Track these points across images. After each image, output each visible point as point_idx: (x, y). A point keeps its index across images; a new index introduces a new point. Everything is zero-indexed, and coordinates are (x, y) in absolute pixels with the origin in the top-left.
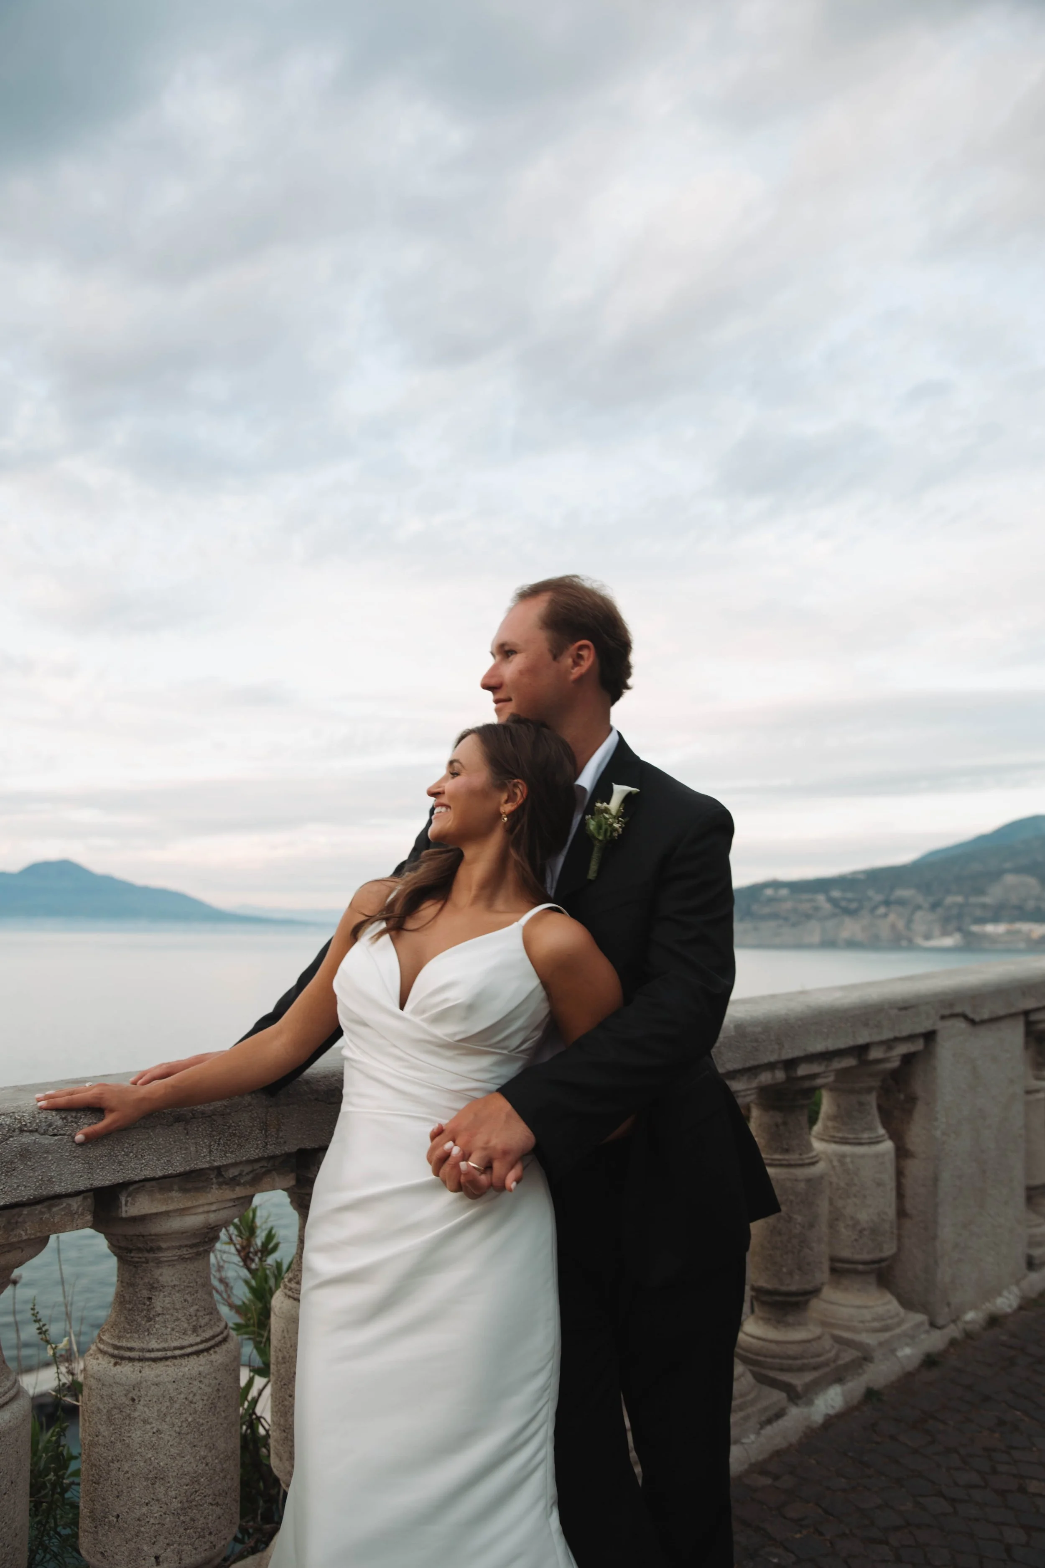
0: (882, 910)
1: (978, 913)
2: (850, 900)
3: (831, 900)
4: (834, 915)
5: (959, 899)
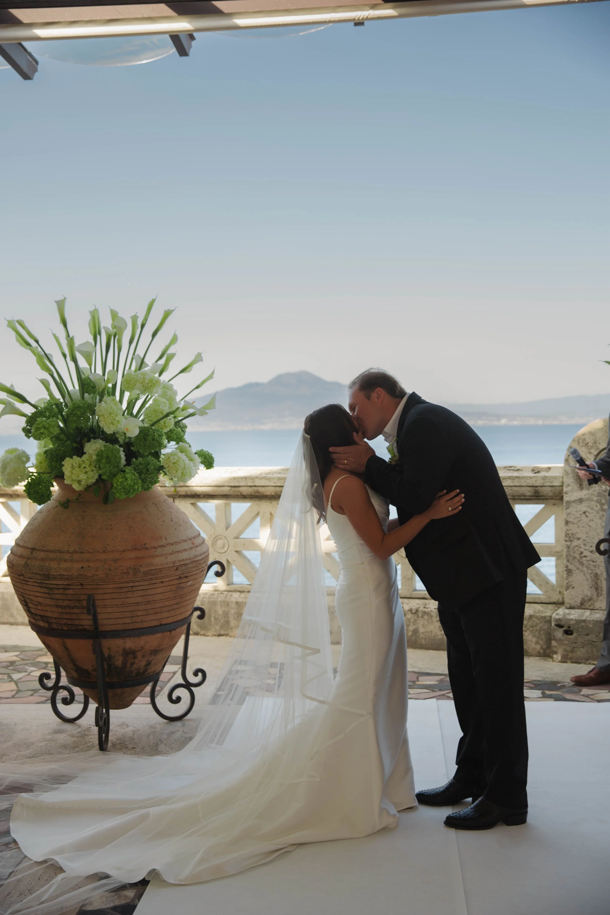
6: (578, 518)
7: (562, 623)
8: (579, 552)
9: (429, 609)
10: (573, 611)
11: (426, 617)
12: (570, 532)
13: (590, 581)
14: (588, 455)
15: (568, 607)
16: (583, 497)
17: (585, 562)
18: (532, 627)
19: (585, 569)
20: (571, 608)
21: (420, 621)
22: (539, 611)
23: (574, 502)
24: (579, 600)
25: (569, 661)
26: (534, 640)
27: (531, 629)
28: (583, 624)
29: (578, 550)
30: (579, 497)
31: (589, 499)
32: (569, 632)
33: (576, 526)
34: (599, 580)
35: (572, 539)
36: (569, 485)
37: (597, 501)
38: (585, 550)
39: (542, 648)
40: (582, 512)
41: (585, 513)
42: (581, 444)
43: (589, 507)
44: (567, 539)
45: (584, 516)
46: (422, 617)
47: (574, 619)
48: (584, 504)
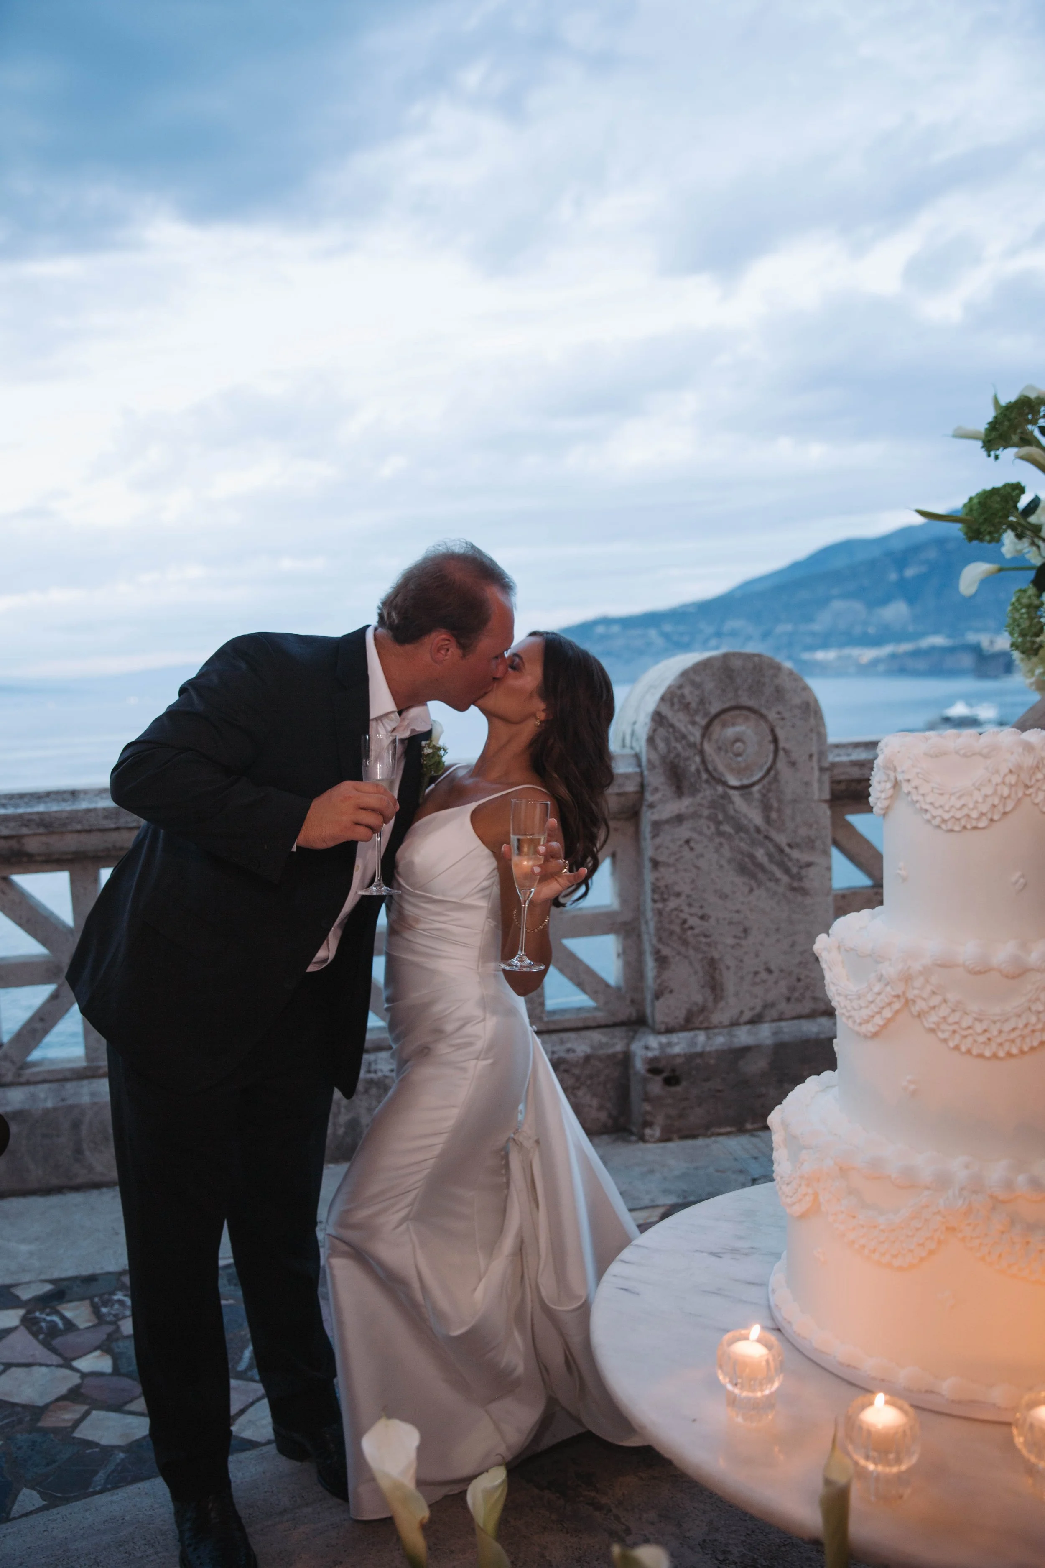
1: (807, 641)
2: (681, 634)
5: (789, 627)
6: (675, 854)
7: (661, 1065)
8: (679, 921)
9: (380, 1074)
10: (674, 1038)
11: (374, 1091)
12: (661, 884)
13: (701, 974)
14: (690, 727)
15: (663, 1030)
16: (683, 810)
17: (691, 940)
18: (591, 1077)
19: (691, 952)
20: (669, 1031)
21: (361, 1100)
22: (601, 1045)
23: (667, 821)
24: (681, 1014)
25: (675, 1136)
26: (595, 1103)
27: (589, 1082)
28: (699, 1061)
29: (677, 916)
30: (676, 812)
31: (695, 815)
32: (671, 1081)
33: (672, 870)
34: (717, 972)
35: (666, 896)
36: (656, 790)
37: (709, 818)
38: (691, 915)
39: (610, 1116)
40: (681, 842)
41: (687, 842)
42: (676, 707)
43: (694, 829)
44: (656, 897)
45: (686, 848)
46: (366, 1091)
47: (682, 1052)
48: (688, 824)
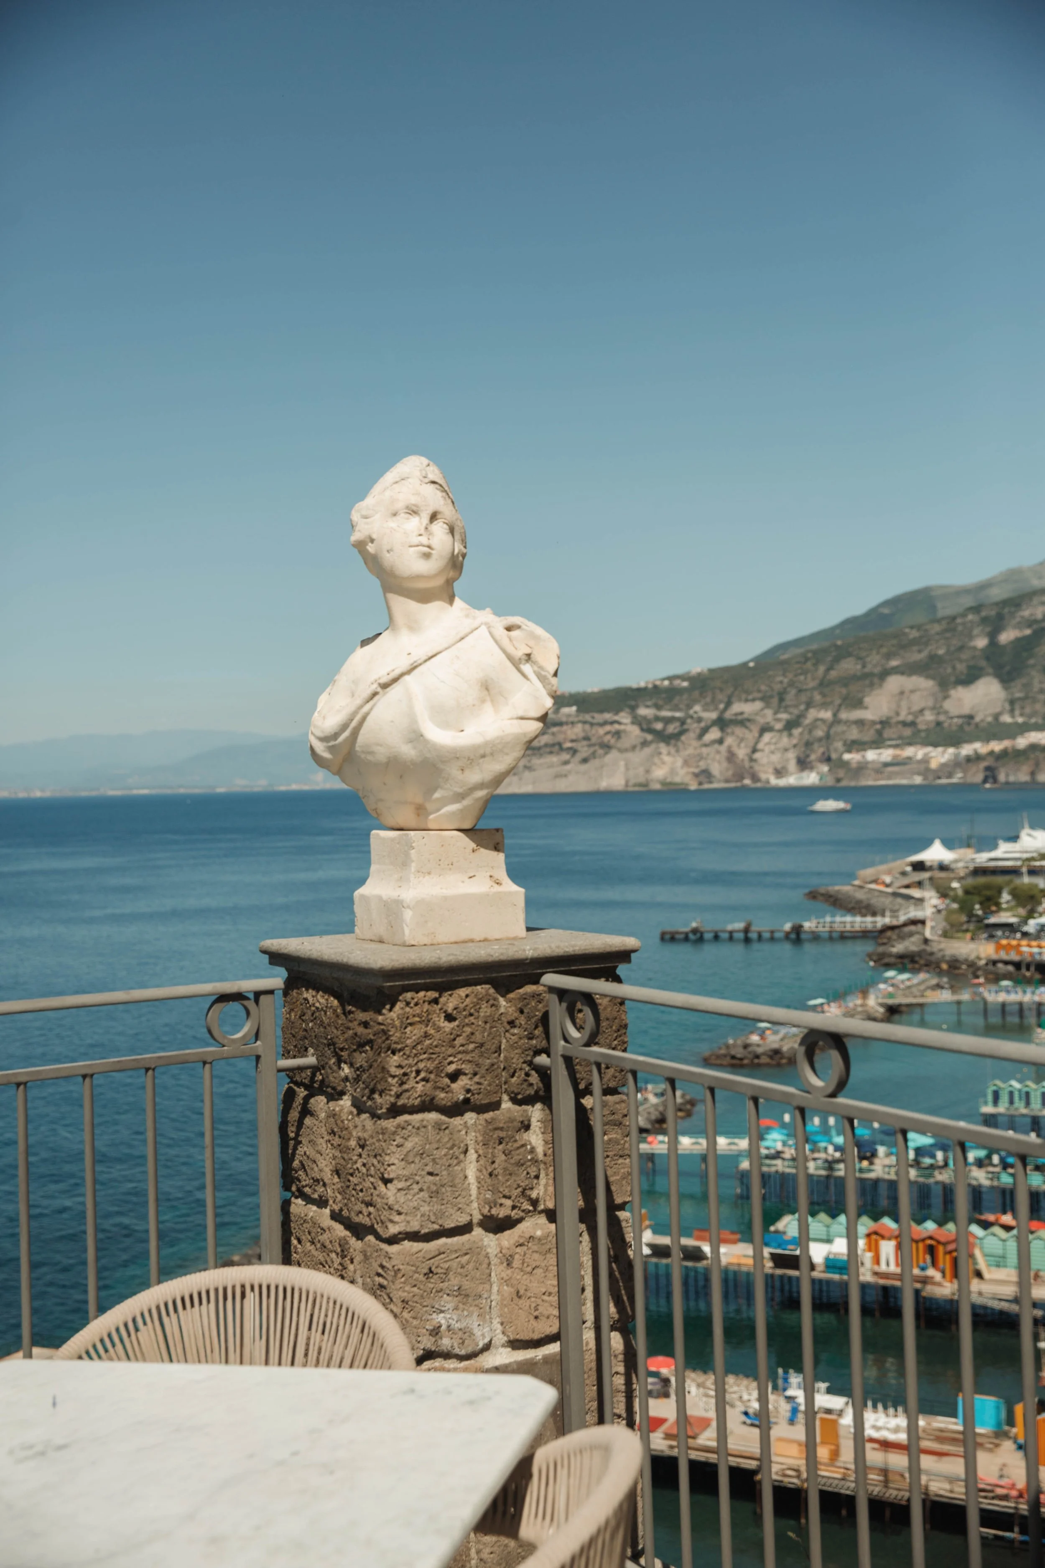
0: (714, 734)
1: (854, 734)
2: (668, 721)
3: (637, 721)
4: (645, 744)
5: (827, 715)
